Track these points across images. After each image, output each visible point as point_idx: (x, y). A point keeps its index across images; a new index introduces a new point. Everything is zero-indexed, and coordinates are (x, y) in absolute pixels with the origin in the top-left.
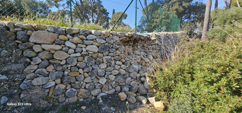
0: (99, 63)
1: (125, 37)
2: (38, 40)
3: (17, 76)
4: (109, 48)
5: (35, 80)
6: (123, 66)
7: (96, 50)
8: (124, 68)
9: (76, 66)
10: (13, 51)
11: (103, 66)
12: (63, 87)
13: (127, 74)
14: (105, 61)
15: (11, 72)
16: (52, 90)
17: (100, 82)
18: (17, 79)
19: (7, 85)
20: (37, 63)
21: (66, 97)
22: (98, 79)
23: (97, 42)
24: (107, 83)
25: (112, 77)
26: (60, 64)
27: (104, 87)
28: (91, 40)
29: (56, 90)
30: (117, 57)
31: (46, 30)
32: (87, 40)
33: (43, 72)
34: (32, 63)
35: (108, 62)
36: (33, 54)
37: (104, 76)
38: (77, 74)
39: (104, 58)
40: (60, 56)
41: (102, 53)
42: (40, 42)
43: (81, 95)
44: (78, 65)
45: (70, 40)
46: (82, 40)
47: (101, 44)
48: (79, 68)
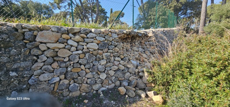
0: (99, 60)
1: (123, 35)
2: (43, 40)
3: (26, 73)
4: (109, 45)
5: (42, 76)
6: (122, 62)
7: (97, 47)
8: (123, 64)
9: (78, 62)
10: (21, 50)
11: (103, 62)
12: (66, 82)
13: (126, 69)
14: (104, 57)
15: (20, 69)
16: (57, 84)
17: (100, 77)
18: (26, 75)
19: (17, 81)
20: (43, 60)
21: (70, 91)
22: (99, 74)
23: (97, 40)
24: (107, 78)
25: (112, 73)
26: (64, 61)
27: (105, 82)
28: (91, 38)
29: (60, 85)
30: (116, 53)
31: (50, 30)
32: (87, 38)
33: (49, 69)
34: (39, 60)
35: (108, 59)
36: (39, 52)
37: (104, 72)
38: (79, 70)
39: (104, 54)
40: (64, 54)
41: (102, 50)
42: (45, 41)
43: (83, 90)
44: (80, 61)
45: (72, 38)
46: (83, 38)
47: (101, 42)
48: (81, 64)
